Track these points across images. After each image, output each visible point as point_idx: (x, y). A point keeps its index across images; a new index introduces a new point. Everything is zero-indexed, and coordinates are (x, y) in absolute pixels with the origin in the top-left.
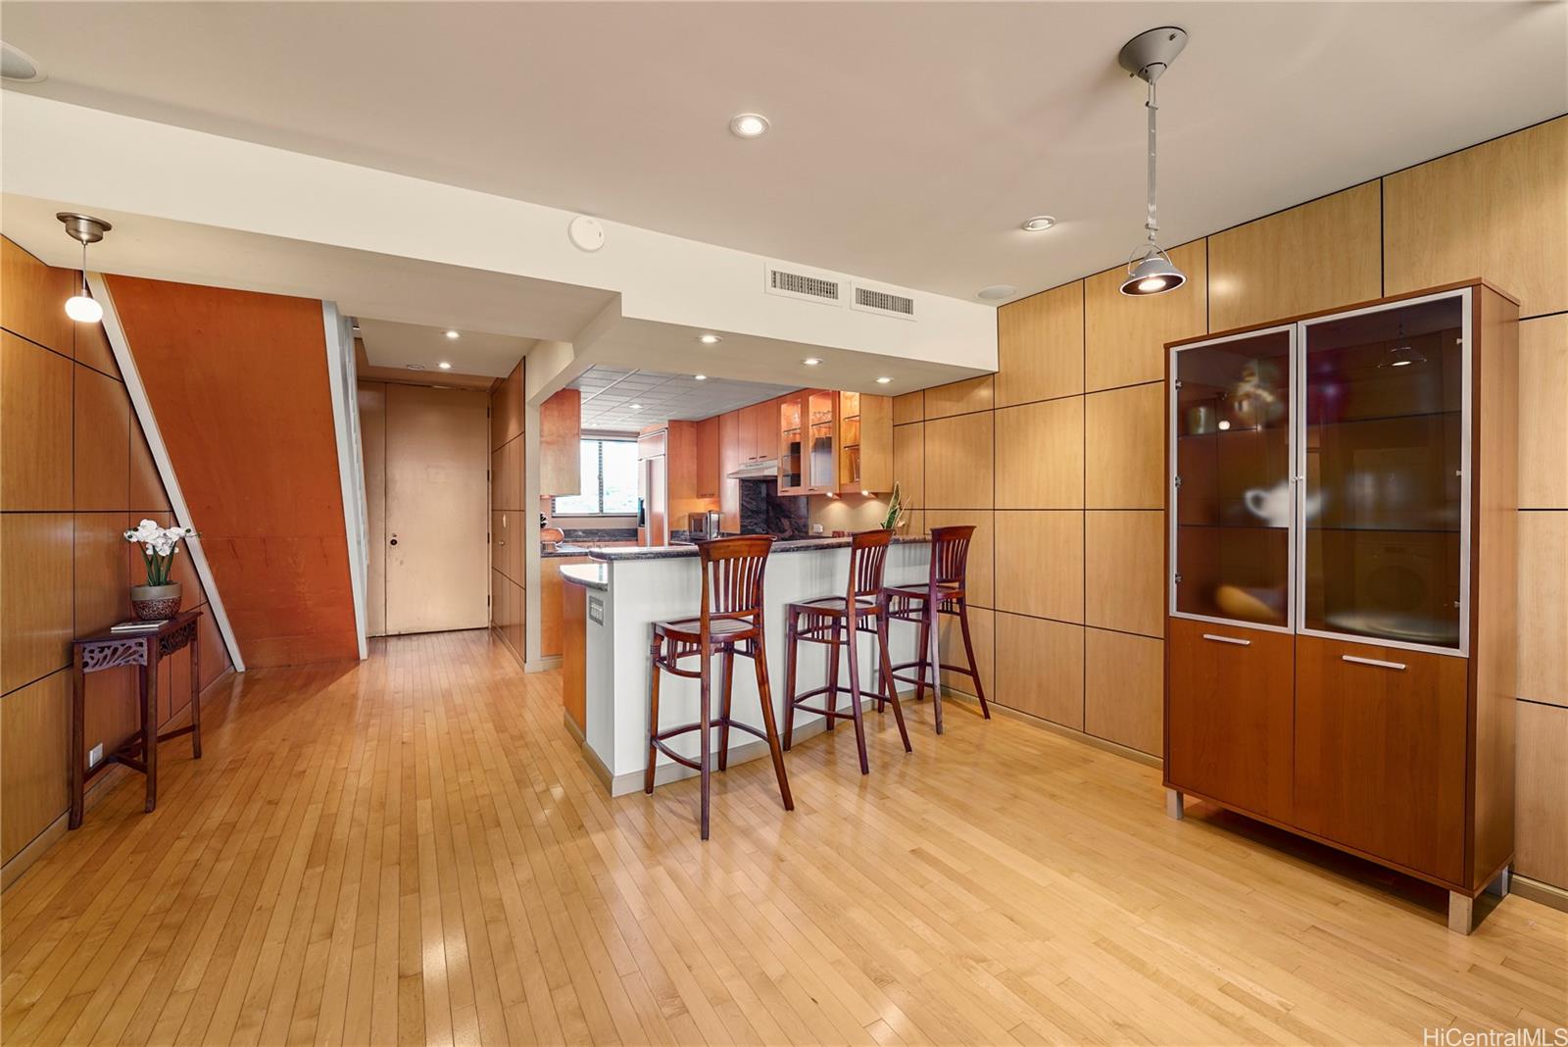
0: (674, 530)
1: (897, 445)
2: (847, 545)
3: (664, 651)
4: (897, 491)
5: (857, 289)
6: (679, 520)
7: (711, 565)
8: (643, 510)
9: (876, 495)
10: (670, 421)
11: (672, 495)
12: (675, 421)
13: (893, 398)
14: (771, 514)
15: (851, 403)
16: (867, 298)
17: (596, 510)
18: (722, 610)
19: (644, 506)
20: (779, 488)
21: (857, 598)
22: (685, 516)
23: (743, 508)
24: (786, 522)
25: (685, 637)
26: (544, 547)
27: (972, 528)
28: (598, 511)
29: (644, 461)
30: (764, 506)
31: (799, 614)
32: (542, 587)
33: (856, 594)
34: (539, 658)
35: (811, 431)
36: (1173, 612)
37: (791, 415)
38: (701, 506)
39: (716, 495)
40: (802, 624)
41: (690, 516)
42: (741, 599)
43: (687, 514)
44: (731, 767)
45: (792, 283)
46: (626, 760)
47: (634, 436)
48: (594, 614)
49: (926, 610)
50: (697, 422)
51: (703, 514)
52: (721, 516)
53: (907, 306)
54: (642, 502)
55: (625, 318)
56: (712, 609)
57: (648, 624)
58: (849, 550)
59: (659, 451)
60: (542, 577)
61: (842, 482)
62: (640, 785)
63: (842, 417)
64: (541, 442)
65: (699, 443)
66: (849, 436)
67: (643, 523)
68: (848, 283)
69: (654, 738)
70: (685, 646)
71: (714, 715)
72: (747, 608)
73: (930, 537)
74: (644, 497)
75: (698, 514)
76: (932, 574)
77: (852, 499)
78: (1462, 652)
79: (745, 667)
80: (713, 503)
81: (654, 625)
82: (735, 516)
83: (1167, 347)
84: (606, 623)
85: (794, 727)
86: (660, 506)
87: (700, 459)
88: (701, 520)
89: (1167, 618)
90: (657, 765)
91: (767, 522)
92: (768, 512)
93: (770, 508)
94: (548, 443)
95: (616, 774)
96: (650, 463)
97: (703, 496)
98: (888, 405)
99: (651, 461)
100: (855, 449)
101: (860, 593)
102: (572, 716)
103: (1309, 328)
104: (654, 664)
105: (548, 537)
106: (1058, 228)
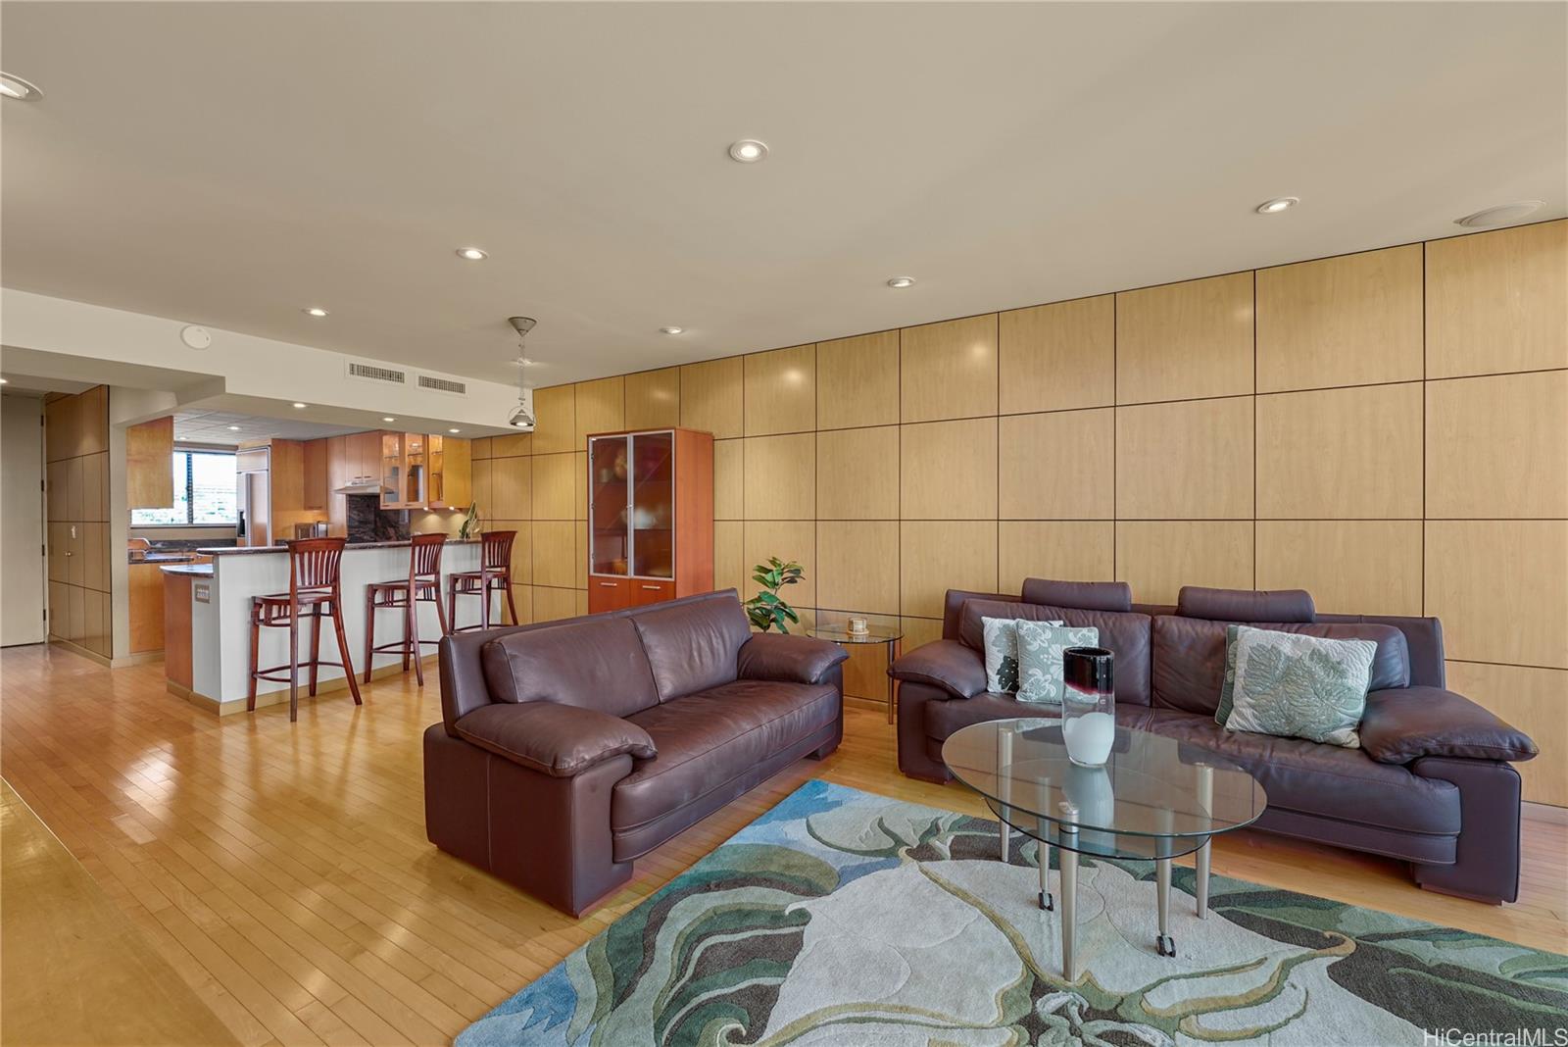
0: (279, 538)
1: (474, 476)
2: (410, 545)
3: (262, 616)
4: (474, 508)
5: (420, 377)
6: (284, 529)
7: (297, 557)
8: (242, 521)
9: (461, 509)
10: (273, 439)
11: (276, 506)
12: (279, 440)
13: (472, 440)
14: (379, 524)
15: (437, 443)
16: (427, 382)
17: (185, 521)
18: (307, 584)
19: (244, 517)
20: (381, 504)
21: (417, 578)
22: (290, 527)
23: (350, 519)
24: (391, 531)
25: (279, 603)
26: (131, 555)
27: (514, 533)
28: (186, 522)
29: (244, 474)
30: (372, 517)
31: (376, 590)
32: (130, 591)
33: (416, 575)
34: (128, 655)
35: (407, 459)
36: (592, 573)
37: (391, 445)
38: (309, 517)
39: (324, 507)
40: (378, 598)
41: (297, 527)
42: (321, 577)
43: (293, 524)
44: (320, 695)
45: (366, 371)
46: (232, 690)
47: (232, 450)
48: (200, 596)
49: (489, 588)
50: (304, 442)
51: (310, 525)
52: (329, 526)
53: (461, 388)
54: (242, 513)
55: (229, 394)
56: (299, 584)
57: (249, 599)
58: (410, 549)
59: (261, 465)
60: (130, 582)
61: (431, 500)
62: (244, 707)
63: (431, 451)
64: (128, 461)
65: (306, 460)
66: (437, 465)
67: (244, 533)
68: (412, 372)
69: (254, 674)
70: (280, 612)
71: (303, 656)
72: (326, 582)
73: (480, 539)
74: (243, 507)
75: (306, 525)
76: (483, 562)
77: (444, 513)
78: (673, 580)
79: (327, 624)
80: (321, 514)
81: (254, 598)
82: (342, 526)
83: (588, 436)
84: (212, 601)
85: (373, 669)
86: (263, 516)
87: (307, 473)
88: (308, 530)
89: (589, 576)
90: (257, 694)
91: (375, 530)
92: (376, 522)
93: (378, 519)
94: (136, 461)
95: (223, 700)
96: (251, 478)
97: (311, 508)
98: (467, 445)
99: (251, 475)
100: (440, 476)
101: (419, 574)
102: (176, 680)
103: (634, 437)
104: (255, 623)
105: (135, 548)
106: (535, 364)
